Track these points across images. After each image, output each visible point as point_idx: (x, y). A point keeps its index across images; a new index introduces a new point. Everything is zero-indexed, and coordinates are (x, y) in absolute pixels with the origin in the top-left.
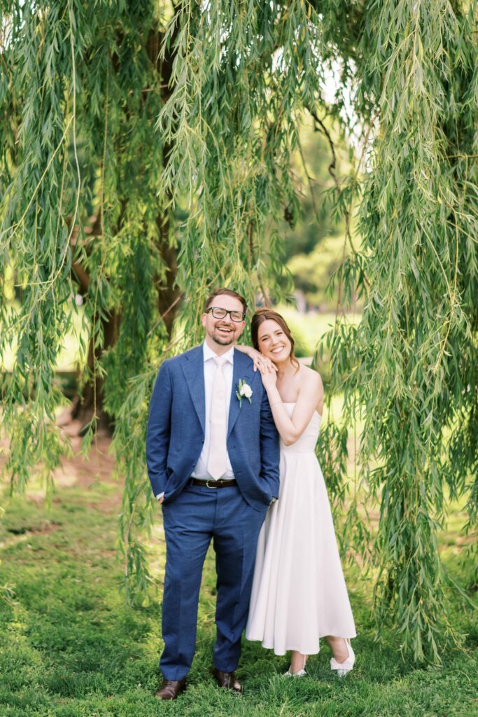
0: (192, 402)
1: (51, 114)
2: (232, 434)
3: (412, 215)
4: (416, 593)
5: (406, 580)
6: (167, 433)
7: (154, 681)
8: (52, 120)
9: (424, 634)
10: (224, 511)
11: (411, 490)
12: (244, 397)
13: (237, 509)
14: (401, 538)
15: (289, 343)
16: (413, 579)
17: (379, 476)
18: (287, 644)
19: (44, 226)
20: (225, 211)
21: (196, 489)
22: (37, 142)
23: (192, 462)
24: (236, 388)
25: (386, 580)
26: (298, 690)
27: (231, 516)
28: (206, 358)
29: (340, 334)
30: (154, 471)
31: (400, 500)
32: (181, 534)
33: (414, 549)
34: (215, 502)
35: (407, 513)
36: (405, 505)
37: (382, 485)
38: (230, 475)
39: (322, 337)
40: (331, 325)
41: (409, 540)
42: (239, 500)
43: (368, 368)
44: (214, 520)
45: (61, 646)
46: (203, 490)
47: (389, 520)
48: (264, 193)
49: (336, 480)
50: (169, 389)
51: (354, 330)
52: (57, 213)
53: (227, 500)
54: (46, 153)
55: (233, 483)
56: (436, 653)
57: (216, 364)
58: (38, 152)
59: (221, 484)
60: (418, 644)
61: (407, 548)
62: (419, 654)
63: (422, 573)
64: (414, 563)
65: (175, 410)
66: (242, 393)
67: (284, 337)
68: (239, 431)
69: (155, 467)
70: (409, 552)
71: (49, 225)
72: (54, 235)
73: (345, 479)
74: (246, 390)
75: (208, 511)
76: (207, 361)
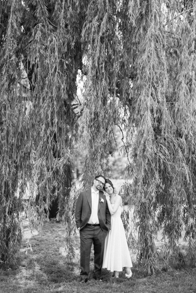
0: (88, 203)
1: (49, 127)
2: (99, 211)
3: (145, 155)
4: (148, 256)
5: (146, 252)
6: (81, 212)
7: (79, 279)
8: (50, 129)
9: (151, 267)
10: (96, 233)
11: (146, 228)
12: (102, 202)
13: (100, 232)
14: (144, 241)
15: (113, 189)
16: (147, 252)
17: (138, 224)
18: (114, 269)
19: (48, 157)
20: (95, 153)
21: (89, 227)
22: (46, 135)
23: (88, 219)
24: (100, 199)
25: (140, 253)
26: (117, 280)
27: (98, 234)
28: (92, 192)
29: (126, 186)
30: (77, 221)
31: (144, 231)
32: (85, 239)
33: (148, 244)
34: (94, 230)
35: (146, 234)
36: (145, 232)
37: (139, 227)
38: (98, 223)
39: (122, 187)
40: (124, 183)
41: (146, 241)
42: (100, 229)
43: (135, 195)
44: (94, 235)
45: (51, 272)
46: (91, 227)
47: (141, 236)
48: (106, 148)
49: (126, 226)
50: (82, 199)
51: (130, 184)
52: (51, 154)
53: (97, 229)
54: (48, 138)
55: (99, 225)
56: (154, 272)
57: (95, 194)
58: (46, 137)
59: (95, 225)
60: (149, 269)
61: (146, 244)
62: (149, 272)
63: (150, 250)
64: (148, 248)
65: (84, 205)
66: (101, 201)
67: (111, 188)
68: (100, 210)
69: (78, 221)
70: (146, 245)
71: (49, 157)
72: (51, 160)
73: (128, 226)
74: (102, 200)
75: (92, 232)
76: (93, 193)
